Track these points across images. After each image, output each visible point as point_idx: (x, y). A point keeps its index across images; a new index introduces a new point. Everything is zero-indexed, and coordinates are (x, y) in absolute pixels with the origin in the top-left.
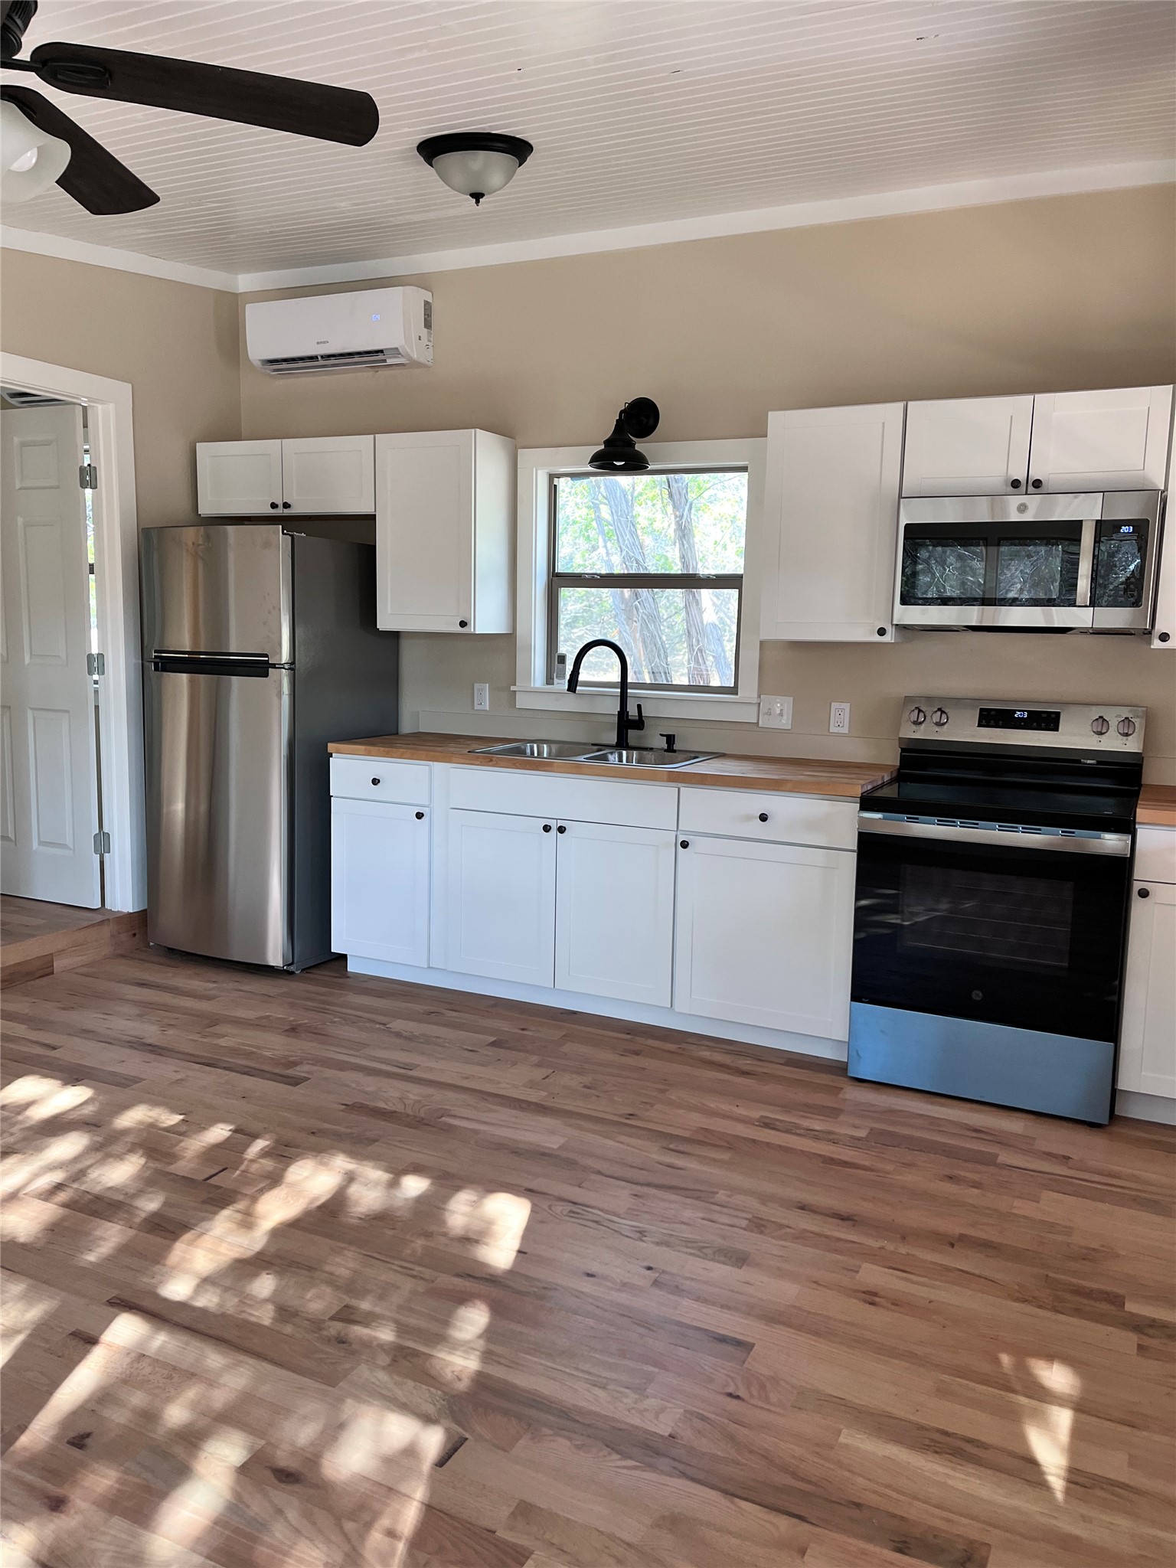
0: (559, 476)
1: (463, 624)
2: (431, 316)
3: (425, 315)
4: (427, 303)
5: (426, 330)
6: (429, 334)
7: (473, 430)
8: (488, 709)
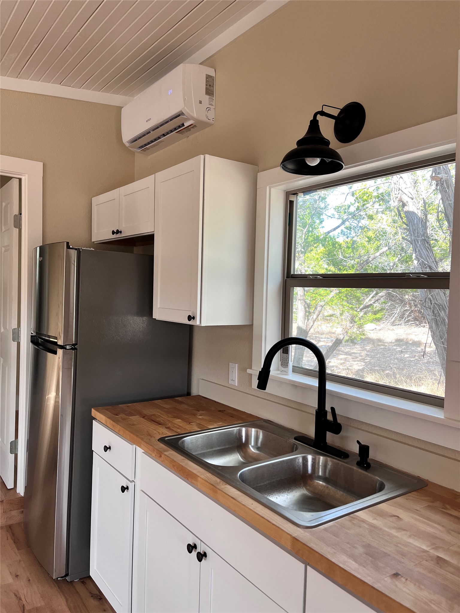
0: (295, 193)
1: (190, 318)
2: (213, 87)
3: (206, 85)
4: (208, 77)
5: (208, 97)
6: (211, 100)
7: (202, 157)
8: (237, 385)
